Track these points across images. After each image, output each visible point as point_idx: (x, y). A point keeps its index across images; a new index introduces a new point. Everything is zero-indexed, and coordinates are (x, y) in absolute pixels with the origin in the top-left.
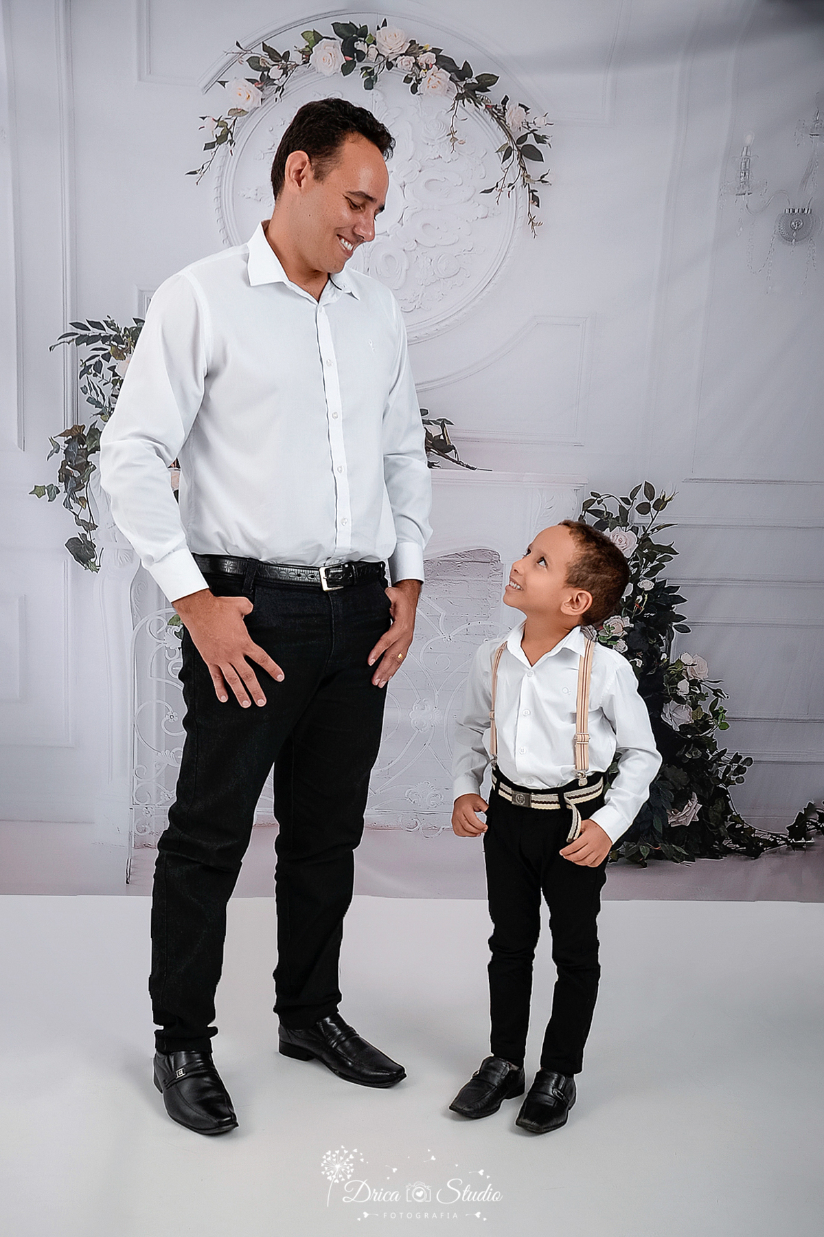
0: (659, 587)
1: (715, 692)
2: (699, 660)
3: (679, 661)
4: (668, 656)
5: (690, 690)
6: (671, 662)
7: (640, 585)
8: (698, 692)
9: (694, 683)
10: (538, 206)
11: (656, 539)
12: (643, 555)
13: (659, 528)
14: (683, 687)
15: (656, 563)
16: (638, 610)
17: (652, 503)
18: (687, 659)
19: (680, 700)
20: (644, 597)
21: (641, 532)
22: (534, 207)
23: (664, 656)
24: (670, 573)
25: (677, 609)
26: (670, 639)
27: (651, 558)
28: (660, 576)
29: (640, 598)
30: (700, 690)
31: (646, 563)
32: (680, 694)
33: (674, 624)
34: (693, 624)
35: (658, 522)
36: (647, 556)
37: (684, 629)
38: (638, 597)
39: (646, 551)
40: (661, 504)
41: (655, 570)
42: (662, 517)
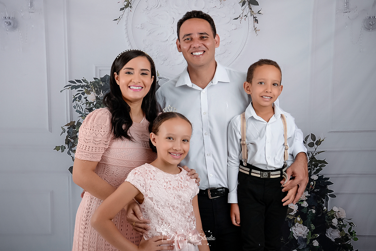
0: (321, 178)
1: (350, 224)
2: (341, 210)
3: (332, 210)
4: (327, 208)
5: (338, 222)
6: (328, 211)
7: (312, 177)
8: (342, 224)
9: (340, 220)
10: (258, 23)
11: (318, 157)
12: (312, 165)
13: (319, 153)
14: (335, 221)
15: (318, 168)
16: (312, 188)
17: (315, 142)
18: (335, 209)
19: (334, 227)
20: (314, 183)
21: (311, 155)
22: (256, 24)
23: (325, 208)
24: (324, 172)
25: (329, 187)
26: (327, 200)
27: (316, 166)
28: (320, 173)
29: (312, 183)
30: (343, 223)
31: (314, 168)
32: (334, 225)
33: (328, 194)
34: (337, 194)
35: (318, 150)
36: (314, 165)
37: (333, 196)
38: (311, 183)
39: (313, 163)
40: (319, 143)
41: (318, 171)
42: (319, 148)
